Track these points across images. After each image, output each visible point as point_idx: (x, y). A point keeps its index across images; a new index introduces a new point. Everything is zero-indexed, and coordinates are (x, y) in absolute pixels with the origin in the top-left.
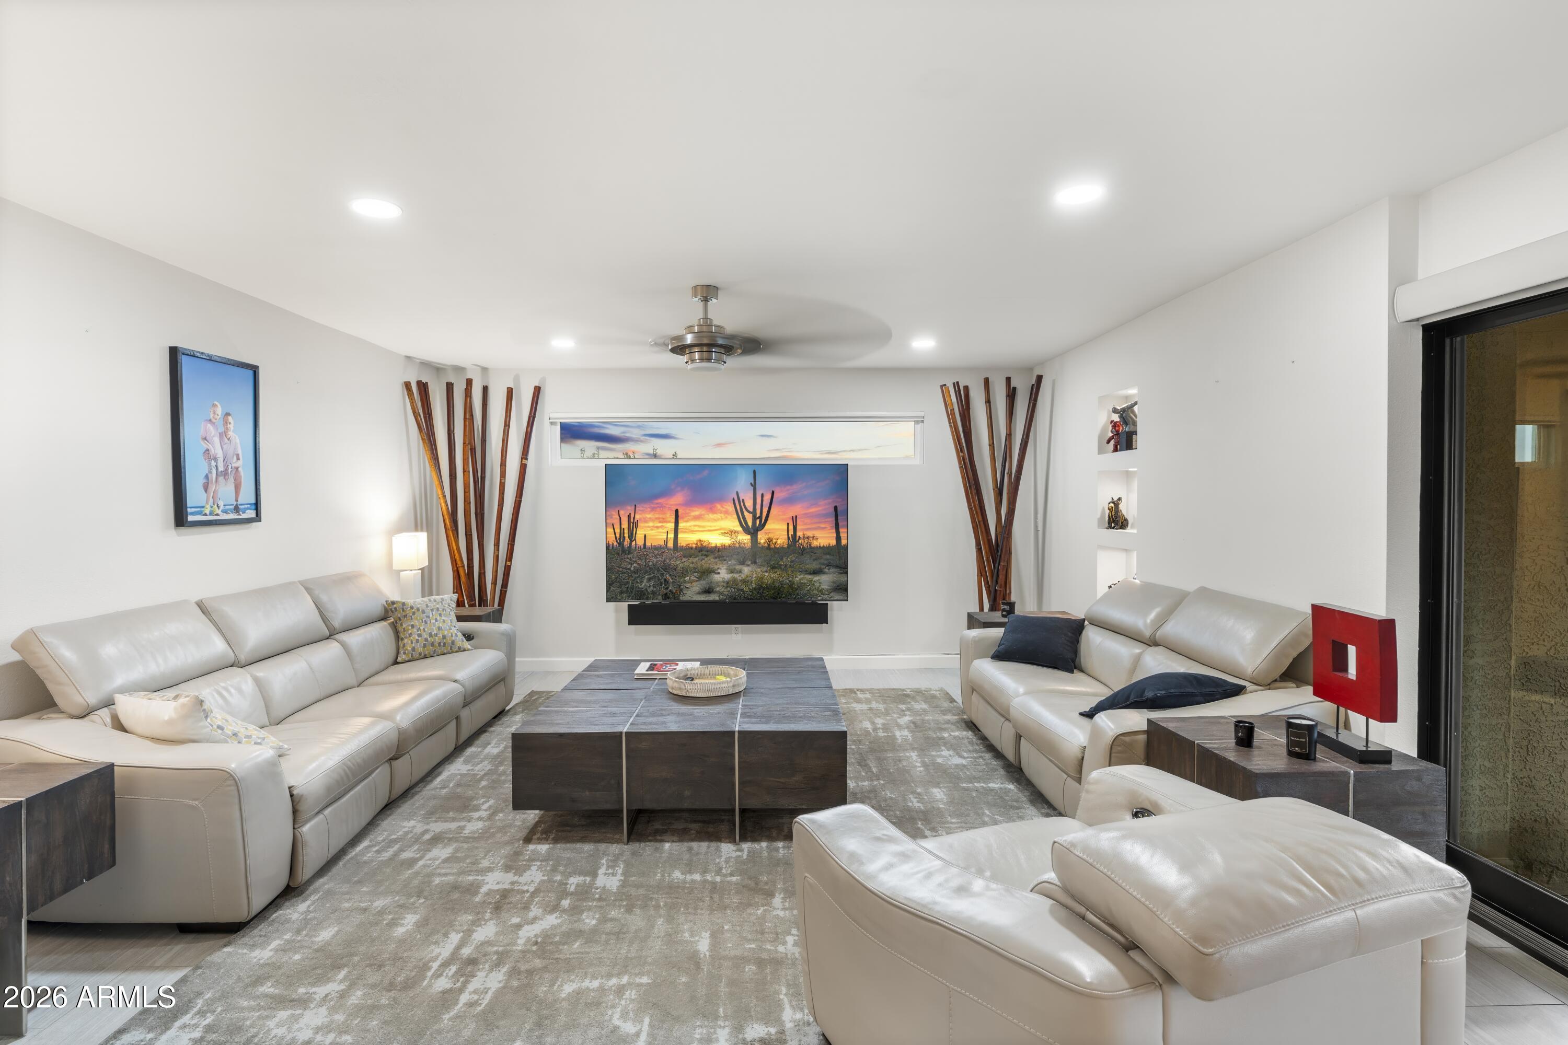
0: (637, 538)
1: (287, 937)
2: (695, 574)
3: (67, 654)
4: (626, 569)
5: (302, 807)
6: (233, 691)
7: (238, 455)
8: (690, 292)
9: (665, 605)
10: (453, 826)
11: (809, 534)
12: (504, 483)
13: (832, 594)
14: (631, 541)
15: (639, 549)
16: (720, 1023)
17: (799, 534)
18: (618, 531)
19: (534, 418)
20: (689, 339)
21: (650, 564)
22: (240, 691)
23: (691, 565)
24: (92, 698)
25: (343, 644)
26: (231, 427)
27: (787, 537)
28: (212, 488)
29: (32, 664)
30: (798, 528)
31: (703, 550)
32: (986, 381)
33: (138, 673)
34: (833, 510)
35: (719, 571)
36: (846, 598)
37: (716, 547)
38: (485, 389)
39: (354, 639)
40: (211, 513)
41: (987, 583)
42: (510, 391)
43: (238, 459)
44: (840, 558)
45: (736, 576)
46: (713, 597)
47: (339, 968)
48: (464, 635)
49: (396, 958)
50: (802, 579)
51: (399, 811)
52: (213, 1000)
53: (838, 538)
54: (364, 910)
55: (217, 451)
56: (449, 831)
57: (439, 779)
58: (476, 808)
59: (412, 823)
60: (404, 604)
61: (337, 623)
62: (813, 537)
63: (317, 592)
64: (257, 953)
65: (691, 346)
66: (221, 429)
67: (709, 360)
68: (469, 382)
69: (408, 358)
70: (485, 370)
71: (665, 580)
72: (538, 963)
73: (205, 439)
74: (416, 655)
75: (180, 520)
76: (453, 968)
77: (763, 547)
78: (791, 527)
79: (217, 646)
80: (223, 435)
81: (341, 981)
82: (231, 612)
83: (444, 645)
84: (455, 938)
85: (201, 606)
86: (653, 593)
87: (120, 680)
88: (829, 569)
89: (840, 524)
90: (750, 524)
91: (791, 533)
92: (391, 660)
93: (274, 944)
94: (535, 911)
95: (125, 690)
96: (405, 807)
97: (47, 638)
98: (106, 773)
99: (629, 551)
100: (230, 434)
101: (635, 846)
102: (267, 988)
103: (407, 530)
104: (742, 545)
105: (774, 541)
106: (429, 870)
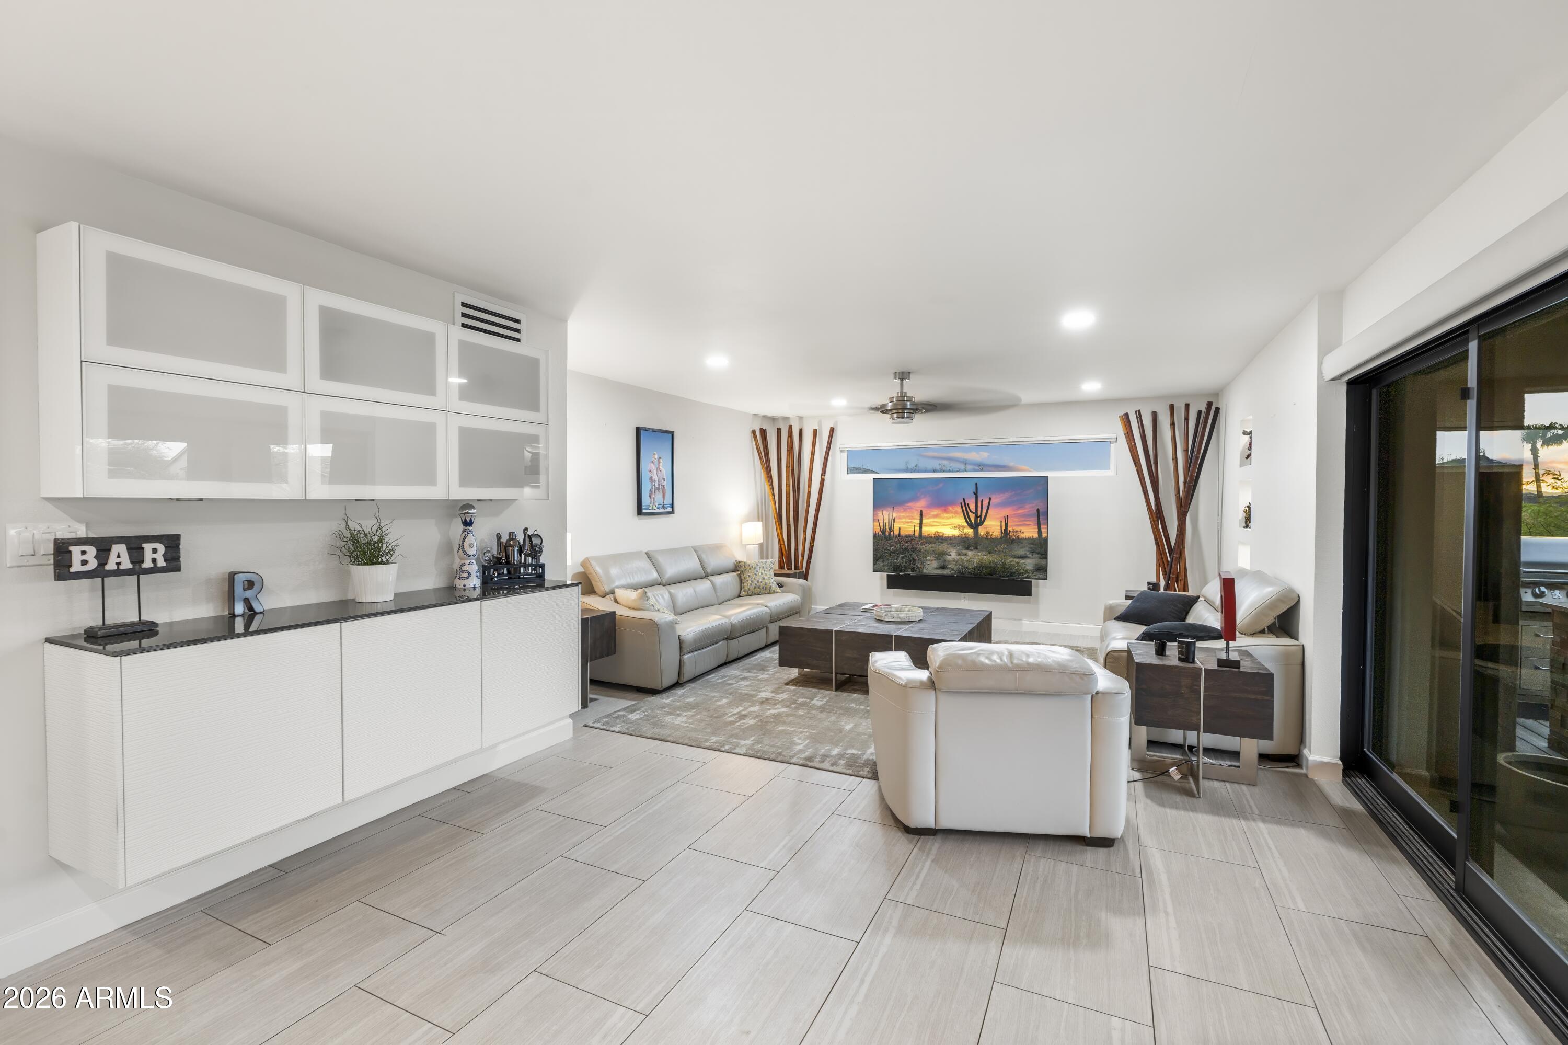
0: (894, 529)
1: (675, 698)
2: (934, 555)
3: (599, 570)
4: (887, 550)
5: (684, 646)
6: (659, 596)
7: (664, 479)
8: (892, 376)
9: (912, 576)
10: (754, 675)
11: (1018, 529)
12: (810, 491)
13: (1035, 573)
14: (890, 532)
15: (895, 537)
16: (839, 747)
17: (1009, 529)
18: (881, 524)
19: (830, 448)
20: (890, 406)
21: (903, 547)
22: (663, 597)
23: (931, 549)
24: (607, 589)
25: (712, 582)
26: (661, 464)
27: (1000, 530)
28: (653, 496)
29: (587, 572)
30: (1009, 524)
31: (939, 539)
32: (1172, 407)
33: (623, 582)
34: (1036, 512)
35: (951, 553)
36: (1046, 577)
37: (948, 537)
38: (801, 430)
39: (719, 580)
40: (653, 509)
41: (1164, 571)
42: (815, 431)
43: (664, 481)
44: (1041, 547)
45: (963, 557)
46: (946, 572)
47: (693, 709)
48: (778, 584)
49: (715, 710)
50: (1011, 561)
51: (731, 667)
52: (647, 709)
53: (1040, 532)
54: (707, 695)
55: (655, 477)
56: (752, 677)
57: (754, 658)
58: (768, 671)
59: (736, 672)
60: (745, 563)
61: (709, 570)
62: (1020, 532)
63: (700, 553)
64: (664, 701)
65: (891, 410)
66: (657, 466)
67: (903, 418)
68: (790, 427)
69: (755, 415)
70: (801, 418)
71: (913, 558)
72: (772, 720)
73: (650, 471)
74: (750, 593)
75: (640, 512)
76: (737, 716)
77: (982, 538)
78: (1003, 524)
79: (655, 575)
80: (658, 469)
81: (693, 712)
82: (661, 559)
83: (766, 589)
84: (741, 708)
85: (647, 553)
86: (905, 567)
87: (617, 584)
88: (1032, 555)
89: (1041, 522)
90: (973, 521)
91: (1003, 528)
92: (737, 595)
93: (671, 699)
94: (778, 706)
95: (617, 587)
96: (734, 666)
97: (593, 563)
98: (613, 614)
99: (889, 538)
100: (661, 468)
101: (838, 693)
102: (667, 710)
103: (752, 520)
104: (967, 536)
105: (991, 533)
106: (737, 688)
